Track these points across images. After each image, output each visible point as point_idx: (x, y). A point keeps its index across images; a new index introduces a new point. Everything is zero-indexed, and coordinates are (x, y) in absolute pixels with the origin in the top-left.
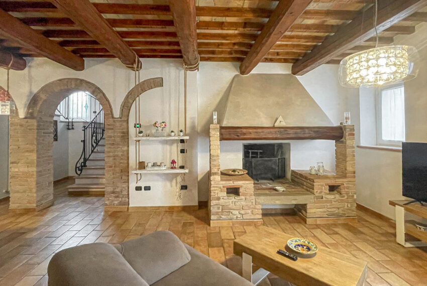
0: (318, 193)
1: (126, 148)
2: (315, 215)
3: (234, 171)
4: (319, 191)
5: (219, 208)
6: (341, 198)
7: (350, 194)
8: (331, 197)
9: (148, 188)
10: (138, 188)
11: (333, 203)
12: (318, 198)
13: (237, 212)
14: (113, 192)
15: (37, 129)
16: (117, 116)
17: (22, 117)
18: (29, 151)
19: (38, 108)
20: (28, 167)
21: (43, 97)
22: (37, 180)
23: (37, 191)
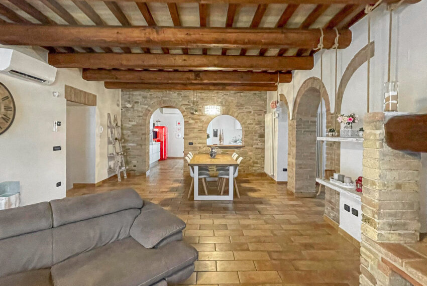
1: (338, 152)
9: (355, 212)
14: (330, 202)
15: (297, 128)
16: (332, 111)
17: (291, 118)
18: (293, 146)
19: (296, 111)
20: (293, 158)
21: (298, 100)
22: (296, 170)
23: (296, 180)
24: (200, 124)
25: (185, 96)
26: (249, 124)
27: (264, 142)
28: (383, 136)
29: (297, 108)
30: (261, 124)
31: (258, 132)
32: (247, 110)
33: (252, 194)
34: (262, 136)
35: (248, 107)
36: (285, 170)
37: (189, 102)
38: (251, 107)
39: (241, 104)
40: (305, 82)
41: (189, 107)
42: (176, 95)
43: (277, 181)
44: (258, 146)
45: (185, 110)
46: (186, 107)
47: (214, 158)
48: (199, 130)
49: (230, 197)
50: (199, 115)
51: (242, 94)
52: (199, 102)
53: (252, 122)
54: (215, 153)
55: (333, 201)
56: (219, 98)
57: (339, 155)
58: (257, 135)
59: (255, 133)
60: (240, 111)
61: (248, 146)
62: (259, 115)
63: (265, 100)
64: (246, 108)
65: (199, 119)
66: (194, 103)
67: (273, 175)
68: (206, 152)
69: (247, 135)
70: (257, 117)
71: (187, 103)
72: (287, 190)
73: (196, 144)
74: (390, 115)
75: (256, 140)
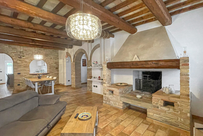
0: (155, 103)
1: (91, 71)
2: (153, 117)
3: (121, 84)
4: (156, 102)
5: (106, 98)
6: (173, 112)
7: (184, 111)
8: (165, 109)
9: (97, 87)
10: (94, 86)
11: (167, 113)
12: (154, 107)
13: (112, 102)
14: (89, 86)
15: (75, 65)
16: (89, 60)
17: (72, 61)
18: (74, 71)
19: (75, 59)
20: (74, 76)
21: (76, 55)
22: (75, 80)
23: (75, 83)
24: (24, 63)
25: (14, 48)
26: (51, 63)
27: (58, 71)
28: (106, 66)
29: (75, 58)
30: (57, 63)
31: (56, 67)
32: (50, 57)
33: (59, 91)
34: (57, 68)
35: (50, 56)
36: (69, 81)
37: (17, 51)
38: (52, 56)
39: (47, 54)
40: (78, 50)
41: (17, 54)
42: (7, 46)
43: (66, 85)
44: (55, 73)
45: (14, 55)
46: (15, 54)
47: (40, 79)
48: (24, 67)
49: (53, 93)
50: (24, 59)
51: (47, 50)
52: (24, 52)
53: (52, 62)
54: (41, 76)
55: (90, 86)
56: (35, 51)
57: (91, 72)
58: (55, 68)
59: (54, 67)
60: (47, 57)
61: (51, 73)
62: (56, 59)
63: (58, 53)
64: (49, 56)
65: (24, 61)
66: (20, 52)
67: (64, 84)
68: (29, 77)
69: (50, 68)
70: (55, 60)
71: (15, 52)
72: (72, 87)
73: (22, 73)
74: (107, 62)
75: (55, 70)
